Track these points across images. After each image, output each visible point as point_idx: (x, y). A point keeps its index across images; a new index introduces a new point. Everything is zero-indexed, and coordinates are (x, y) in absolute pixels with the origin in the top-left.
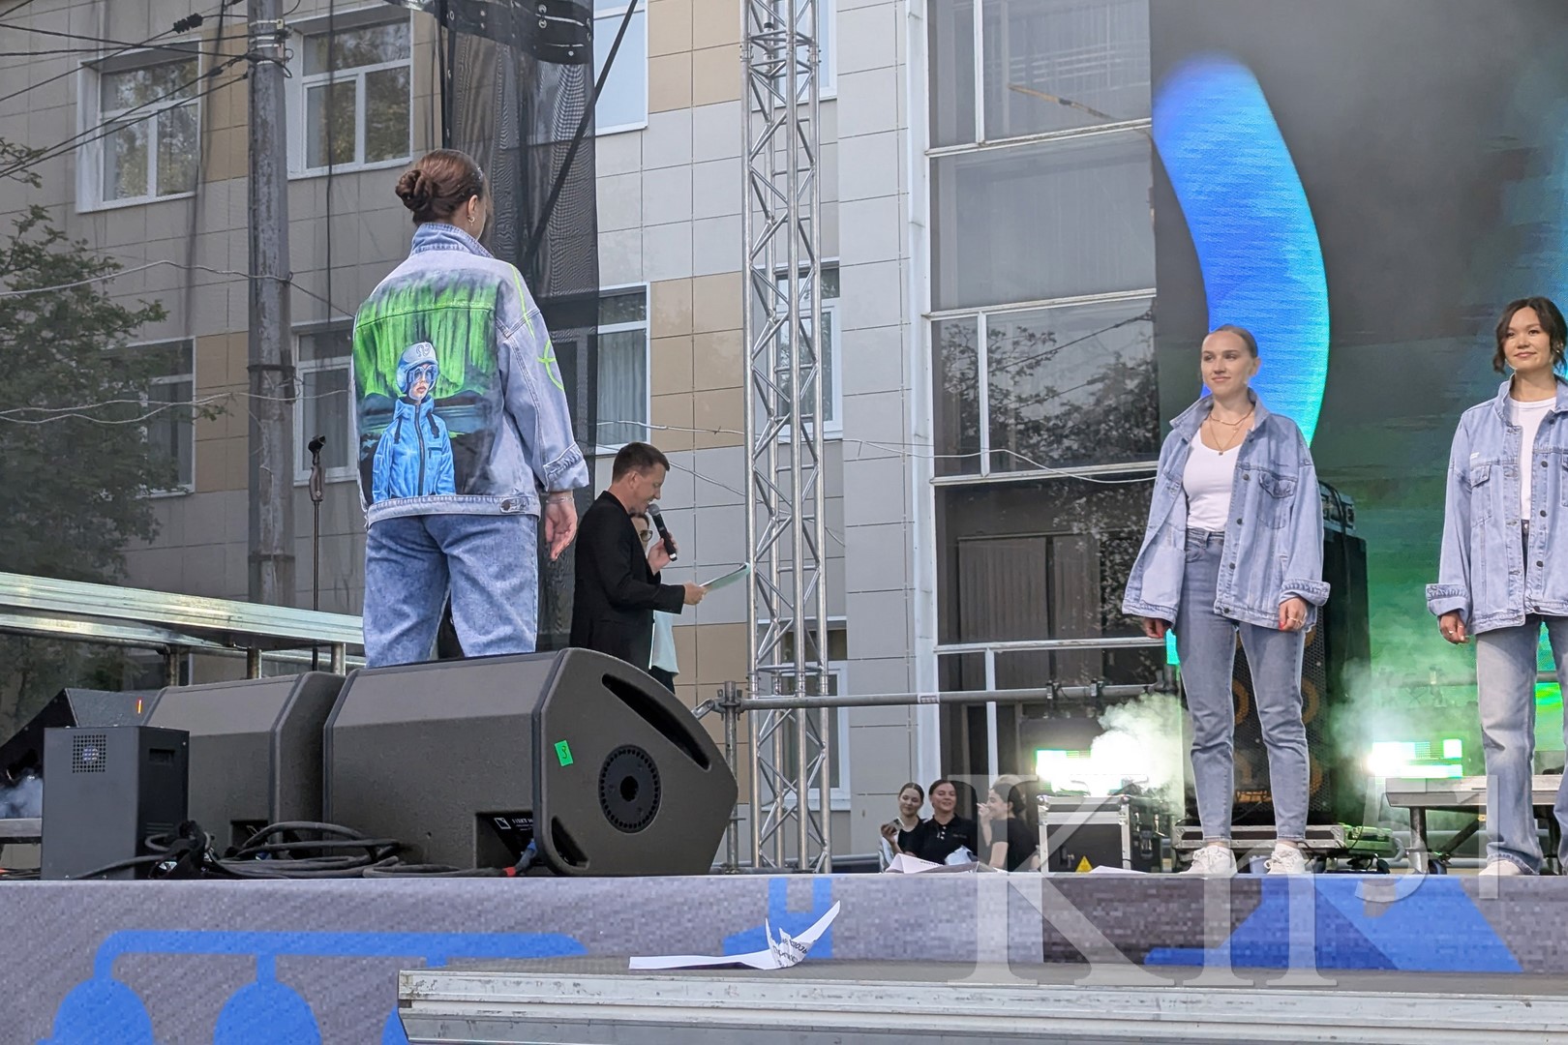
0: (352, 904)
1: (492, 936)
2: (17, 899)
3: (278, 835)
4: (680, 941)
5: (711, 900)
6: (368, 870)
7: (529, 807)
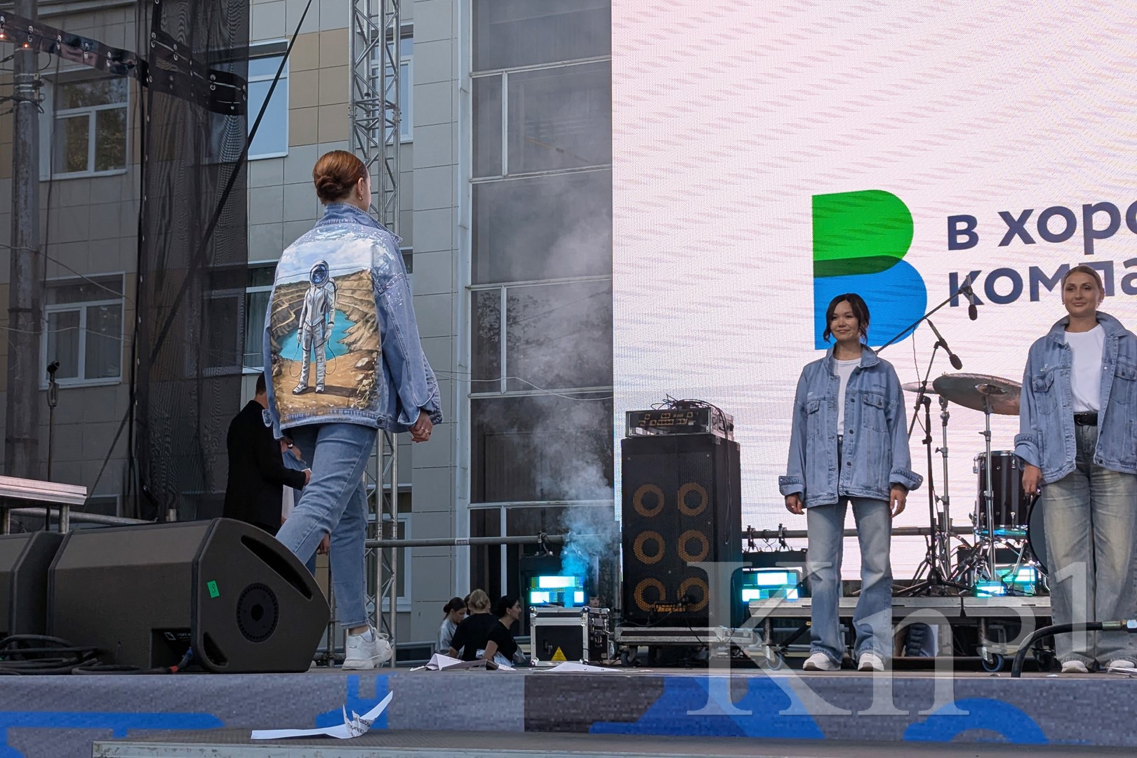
0: (64, 692)
1: (159, 714)
3: (14, 643)
4: (287, 718)
5: (309, 690)
6: (76, 670)
7: (188, 626)
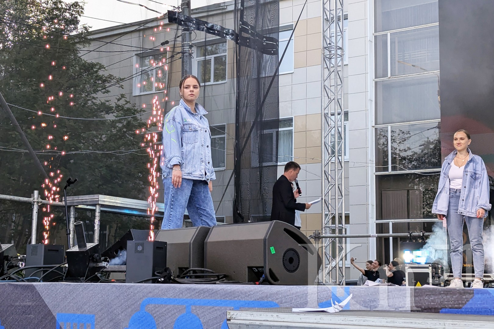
0: (213, 292)
1: (252, 301)
2: (119, 288)
3: (191, 272)
6: (218, 282)
7: (262, 265)
